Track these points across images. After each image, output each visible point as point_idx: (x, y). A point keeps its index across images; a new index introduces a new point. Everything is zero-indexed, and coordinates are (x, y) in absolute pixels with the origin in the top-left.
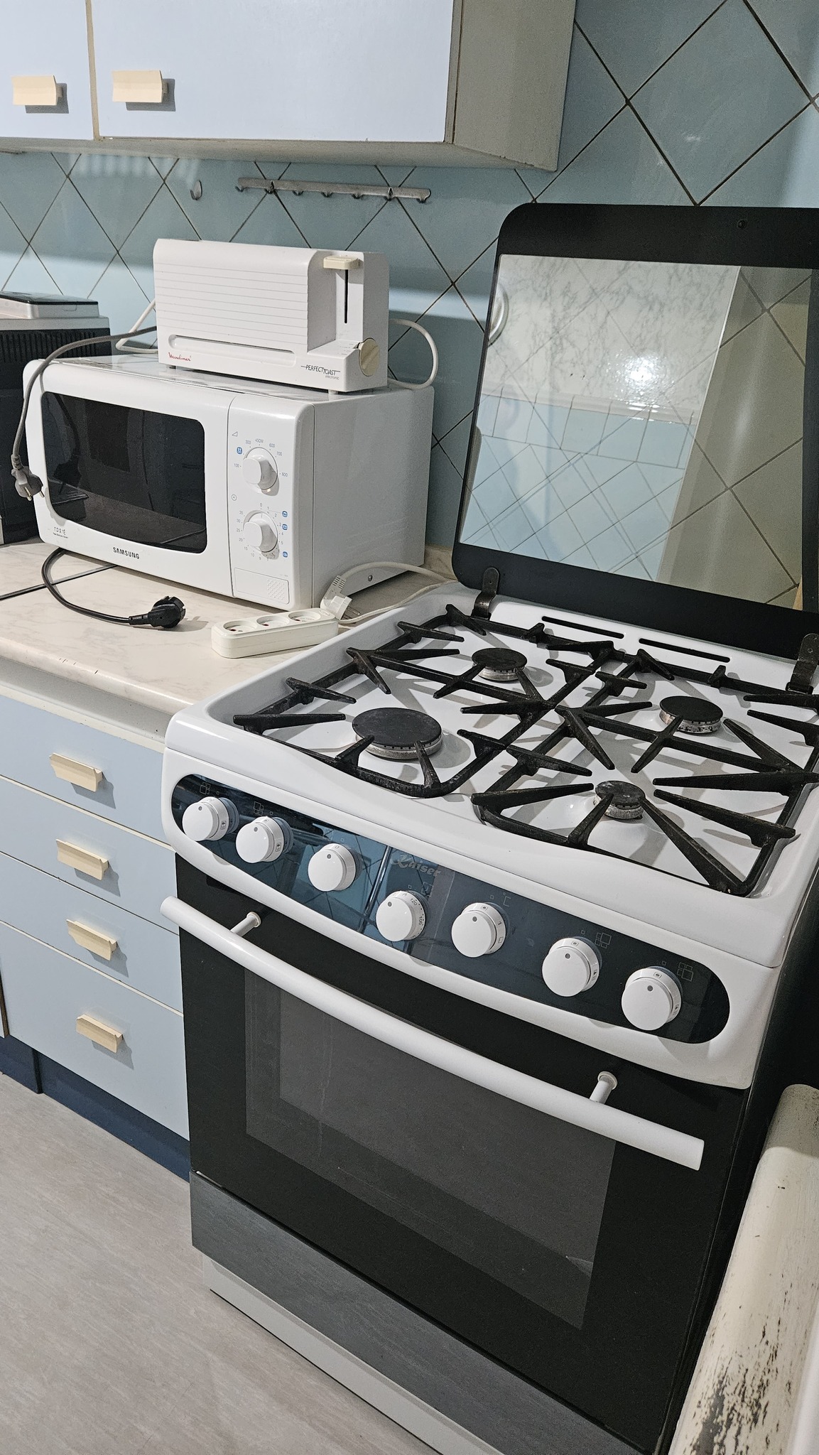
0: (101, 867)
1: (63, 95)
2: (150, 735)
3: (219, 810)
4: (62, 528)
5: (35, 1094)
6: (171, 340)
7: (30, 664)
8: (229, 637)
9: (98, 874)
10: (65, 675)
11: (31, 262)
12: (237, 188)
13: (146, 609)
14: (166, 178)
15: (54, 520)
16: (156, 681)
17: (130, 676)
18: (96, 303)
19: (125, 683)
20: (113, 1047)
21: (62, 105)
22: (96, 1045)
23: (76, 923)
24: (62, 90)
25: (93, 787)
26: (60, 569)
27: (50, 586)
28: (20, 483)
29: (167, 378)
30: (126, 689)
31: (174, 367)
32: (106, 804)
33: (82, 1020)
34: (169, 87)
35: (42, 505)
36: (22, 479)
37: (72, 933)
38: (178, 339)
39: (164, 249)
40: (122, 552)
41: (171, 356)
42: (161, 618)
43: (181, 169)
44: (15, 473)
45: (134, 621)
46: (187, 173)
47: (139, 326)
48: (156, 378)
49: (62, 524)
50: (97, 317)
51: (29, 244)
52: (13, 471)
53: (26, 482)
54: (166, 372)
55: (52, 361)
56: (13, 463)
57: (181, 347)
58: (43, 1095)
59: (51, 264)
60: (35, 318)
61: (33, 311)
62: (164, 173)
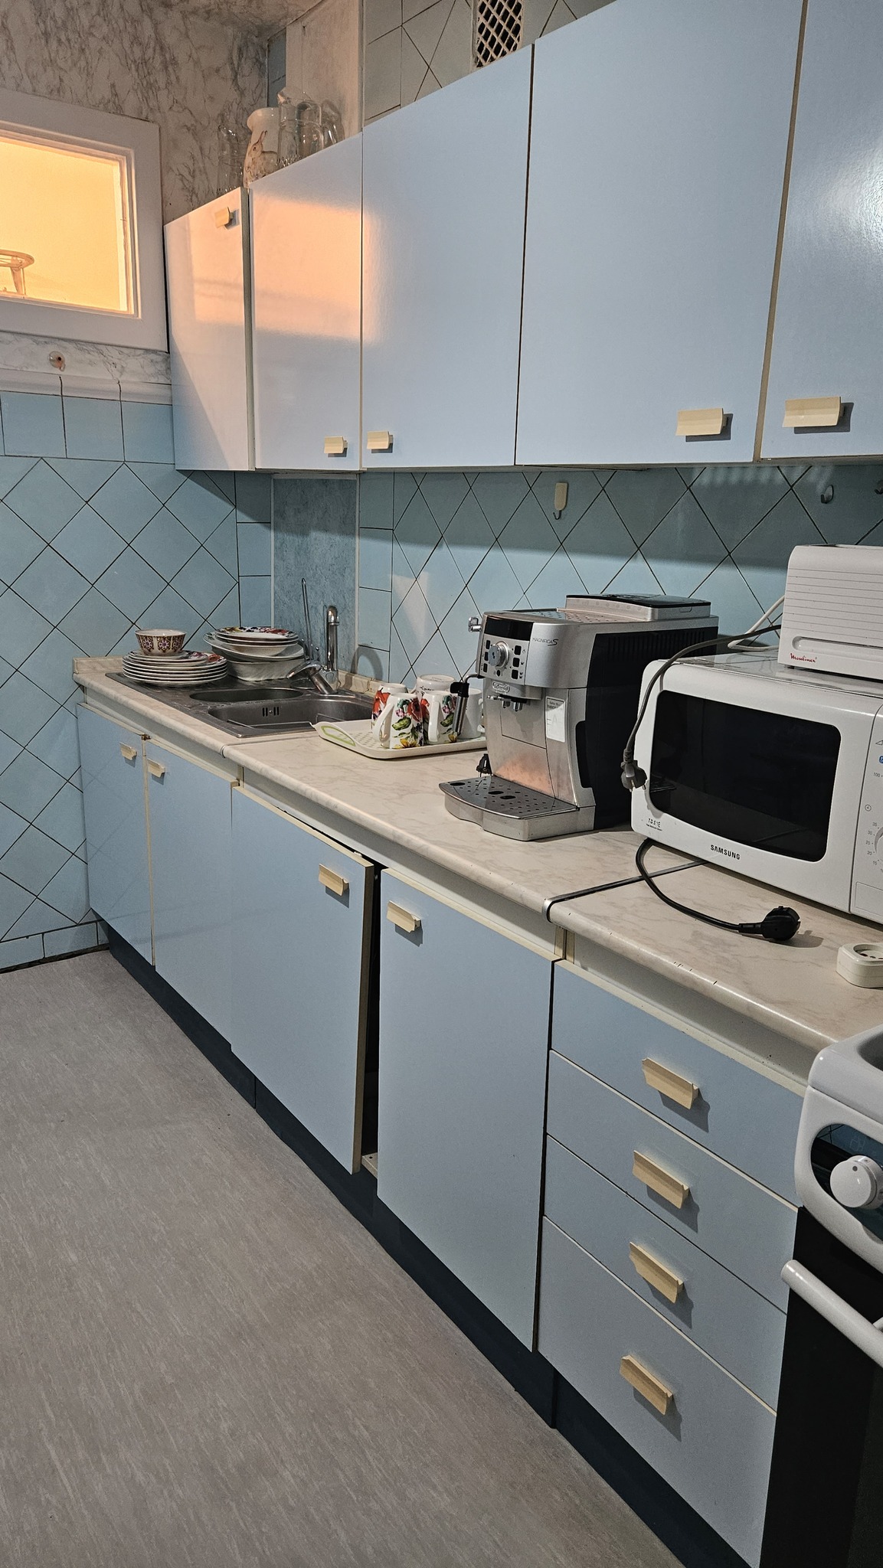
0: (682, 1194)
1: (727, 424)
2: (761, 1059)
3: (877, 1174)
4: (657, 820)
5: (547, 1426)
6: (795, 641)
7: (641, 962)
8: (863, 964)
9: (677, 1201)
10: (678, 980)
11: (638, 565)
12: (877, 491)
13: (758, 917)
14: (793, 485)
15: (650, 811)
16: (783, 1003)
17: (752, 993)
18: (709, 604)
19: (749, 1000)
20: (662, 1407)
21: (725, 433)
22: (638, 1396)
23: (638, 1248)
24: (728, 420)
25: (687, 1101)
26: (654, 861)
27: (645, 877)
28: (626, 775)
29: (783, 679)
30: (749, 1006)
31: (792, 667)
32: (695, 1123)
33: (628, 1362)
34: (846, 410)
35: (639, 797)
36: (630, 773)
37: (633, 1258)
38: (802, 641)
39: (801, 556)
40: (721, 850)
41: (793, 657)
42: (776, 930)
43: (812, 476)
44: (624, 766)
45: (745, 929)
46: (819, 482)
47: (757, 627)
48: (770, 677)
49: (658, 817)
50: (708, 617)
51: (639, 549)
52: (622, 764)
53: (633, 775)
54: (783, 672)
55: (675, 662)
56: (624, 756)
57: (805, 649)
58: (555, 1432)
59: (656, 566)
60: (654, 621)
61: (653, 614)
62: (792, 481)
